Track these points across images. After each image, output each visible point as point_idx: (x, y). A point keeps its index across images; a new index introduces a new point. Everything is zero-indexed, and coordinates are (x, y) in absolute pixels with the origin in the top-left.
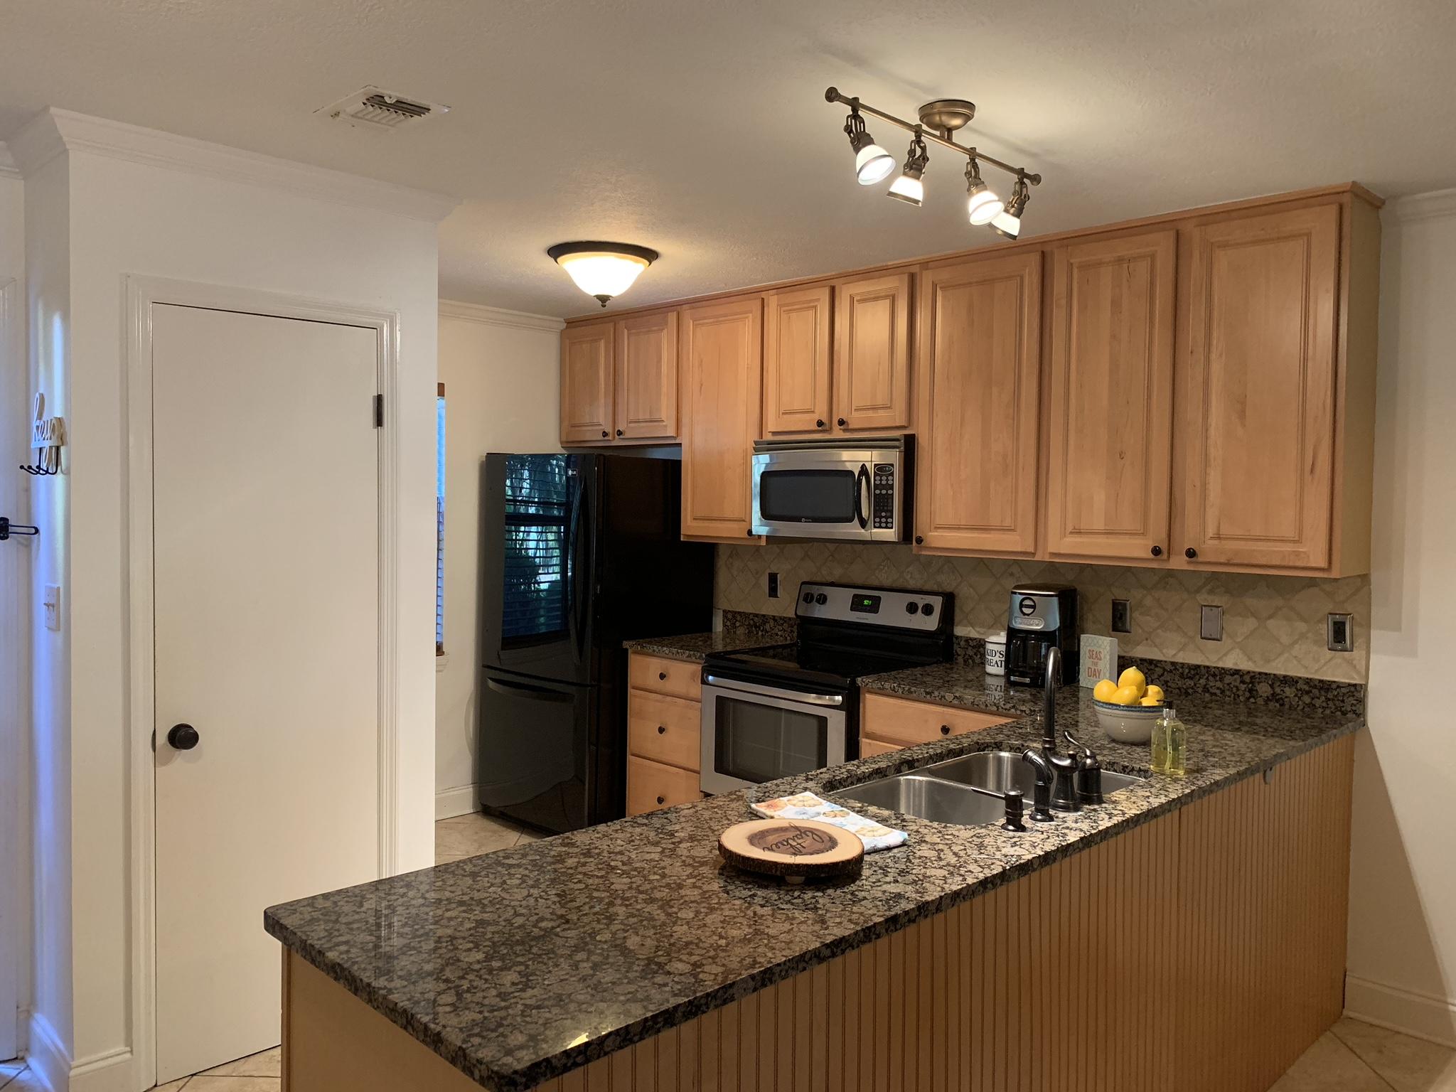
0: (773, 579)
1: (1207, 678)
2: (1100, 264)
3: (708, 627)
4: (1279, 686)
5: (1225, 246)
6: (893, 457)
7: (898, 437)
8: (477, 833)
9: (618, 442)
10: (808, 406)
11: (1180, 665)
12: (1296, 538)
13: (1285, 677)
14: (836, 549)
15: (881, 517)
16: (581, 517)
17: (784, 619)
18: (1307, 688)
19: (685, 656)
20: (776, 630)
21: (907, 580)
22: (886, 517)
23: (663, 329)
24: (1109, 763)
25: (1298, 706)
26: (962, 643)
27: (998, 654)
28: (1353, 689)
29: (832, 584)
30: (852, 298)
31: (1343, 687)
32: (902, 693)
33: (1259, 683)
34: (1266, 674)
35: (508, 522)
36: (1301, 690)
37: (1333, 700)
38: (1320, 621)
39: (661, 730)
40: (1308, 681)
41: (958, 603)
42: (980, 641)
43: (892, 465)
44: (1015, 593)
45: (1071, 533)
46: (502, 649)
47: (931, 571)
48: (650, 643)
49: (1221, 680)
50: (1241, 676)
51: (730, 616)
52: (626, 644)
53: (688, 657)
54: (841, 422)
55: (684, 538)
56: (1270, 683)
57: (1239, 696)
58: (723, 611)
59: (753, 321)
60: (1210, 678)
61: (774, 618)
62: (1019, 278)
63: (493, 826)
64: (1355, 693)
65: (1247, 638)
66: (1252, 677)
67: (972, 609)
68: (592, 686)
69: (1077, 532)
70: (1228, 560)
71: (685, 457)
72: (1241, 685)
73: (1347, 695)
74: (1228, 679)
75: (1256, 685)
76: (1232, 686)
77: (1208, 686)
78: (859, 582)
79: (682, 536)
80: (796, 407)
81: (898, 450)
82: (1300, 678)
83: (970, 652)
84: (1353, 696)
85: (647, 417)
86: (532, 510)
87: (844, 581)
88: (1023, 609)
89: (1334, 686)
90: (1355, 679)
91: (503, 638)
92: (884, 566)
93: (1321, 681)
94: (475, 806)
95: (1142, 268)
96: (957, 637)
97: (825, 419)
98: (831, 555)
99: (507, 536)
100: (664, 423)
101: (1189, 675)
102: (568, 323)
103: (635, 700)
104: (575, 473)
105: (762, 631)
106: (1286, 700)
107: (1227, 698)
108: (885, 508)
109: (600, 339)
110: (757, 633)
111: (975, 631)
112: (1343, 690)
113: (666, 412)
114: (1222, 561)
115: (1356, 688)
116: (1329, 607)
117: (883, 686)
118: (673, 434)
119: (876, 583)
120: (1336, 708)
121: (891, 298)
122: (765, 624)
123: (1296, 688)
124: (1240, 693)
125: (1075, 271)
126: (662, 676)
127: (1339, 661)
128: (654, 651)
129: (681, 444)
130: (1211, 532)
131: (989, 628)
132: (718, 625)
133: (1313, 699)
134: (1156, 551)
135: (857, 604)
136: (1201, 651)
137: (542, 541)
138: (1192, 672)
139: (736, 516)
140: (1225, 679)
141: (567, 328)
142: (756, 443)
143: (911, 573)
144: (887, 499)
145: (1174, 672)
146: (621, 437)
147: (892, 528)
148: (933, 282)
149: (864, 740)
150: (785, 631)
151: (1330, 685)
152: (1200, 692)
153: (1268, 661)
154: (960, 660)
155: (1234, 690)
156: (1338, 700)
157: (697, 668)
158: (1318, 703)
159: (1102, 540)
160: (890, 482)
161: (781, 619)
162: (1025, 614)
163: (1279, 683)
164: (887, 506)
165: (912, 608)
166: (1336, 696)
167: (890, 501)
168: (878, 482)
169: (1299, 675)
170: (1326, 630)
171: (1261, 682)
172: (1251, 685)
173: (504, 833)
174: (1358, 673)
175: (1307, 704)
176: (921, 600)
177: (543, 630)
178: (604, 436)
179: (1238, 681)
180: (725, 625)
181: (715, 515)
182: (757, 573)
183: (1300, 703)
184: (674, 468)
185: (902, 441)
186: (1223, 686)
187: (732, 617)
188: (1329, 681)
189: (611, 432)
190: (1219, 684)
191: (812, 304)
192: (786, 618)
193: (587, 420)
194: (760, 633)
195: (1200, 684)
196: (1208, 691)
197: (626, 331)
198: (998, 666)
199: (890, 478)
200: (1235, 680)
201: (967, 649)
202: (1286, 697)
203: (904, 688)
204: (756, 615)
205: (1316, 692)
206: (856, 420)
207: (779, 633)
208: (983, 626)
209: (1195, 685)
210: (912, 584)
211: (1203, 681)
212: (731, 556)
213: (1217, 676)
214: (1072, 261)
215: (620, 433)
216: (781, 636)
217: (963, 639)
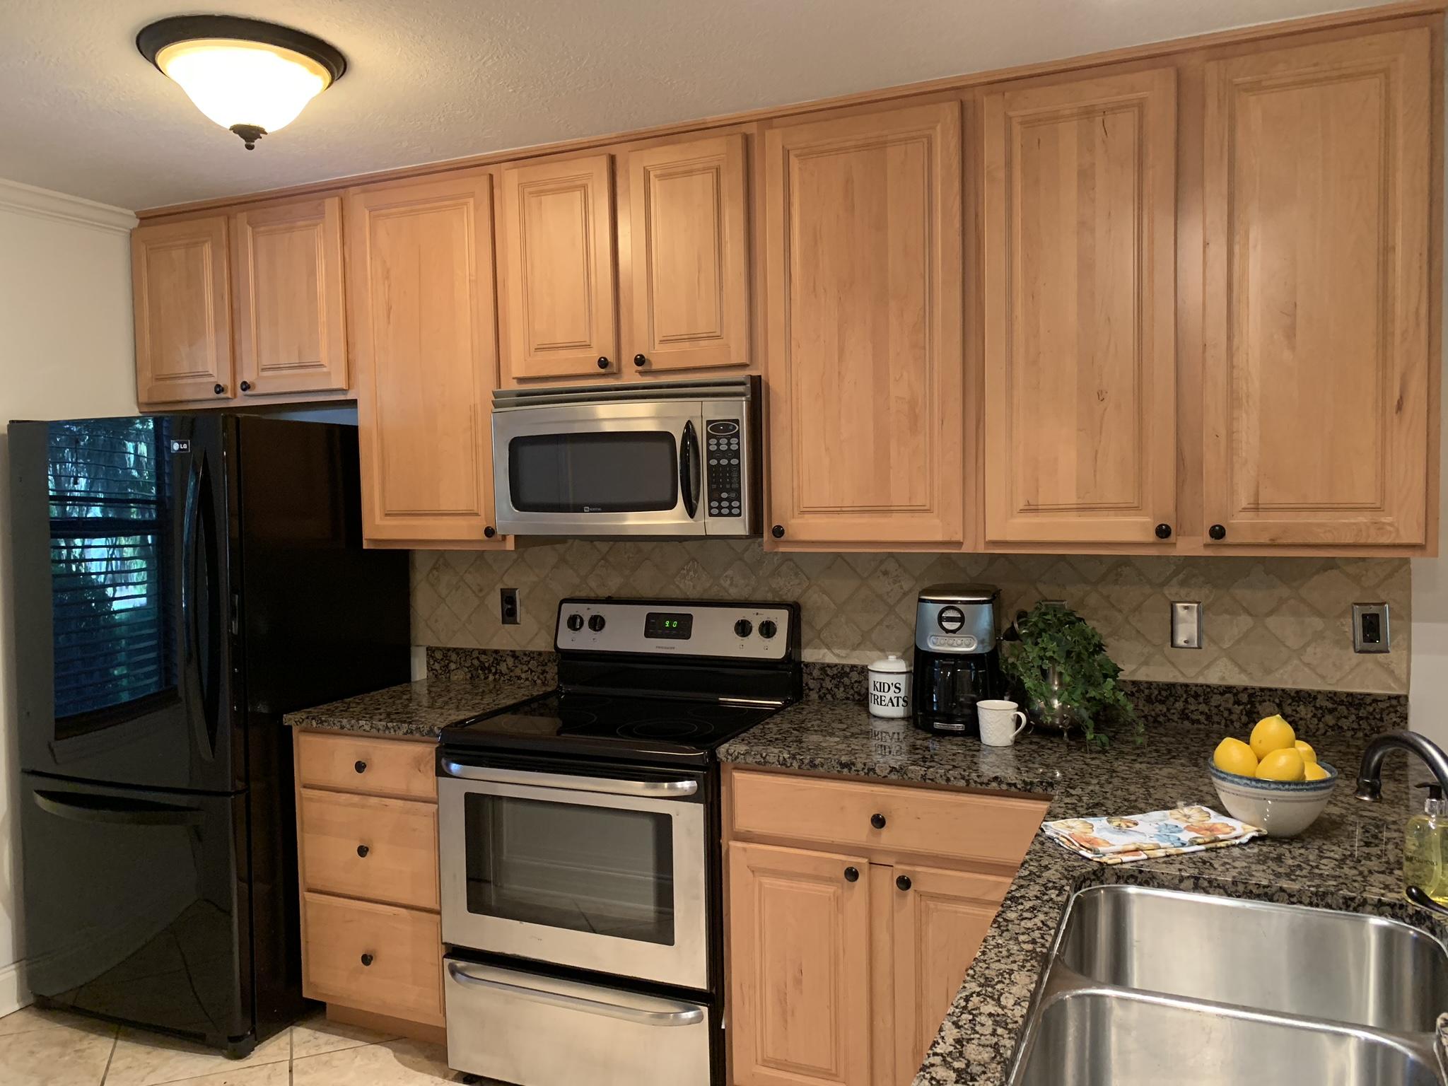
0: (508, 599)
1: (1186, 699)
2: (1055, 118)
3: (404, 675)
4: (1290, 704)
5: (1256, 87)
6: (737, 410)
7: (743, 379)
8: (32, 1053)
9: (241, 401)
10: (580, 337)
11: (1145, 685)
12: (1378, 505)
13: (1298, 692)
14: (611, 548)
15: (720, 500)
16: (201, 520)
17: (530, 655)
18: (1330, 705)
19: (400, 733)
20: (518, 672)
21: (724, 588)
22: (729, 500)
23: (316, 225)
24: (1316, 894)
25: (1317, 730)
26: (816, 673)
27: (893, 688)
28: (1394, 702)
29: (609, 600)
30: (647, 174)
31: (1381, 701)
32: (799, 767)
33: (1261, 703)
34: (1270, 690)
35: (54, 532)
36: (1321, 708)
37: (1367, 718)
38: (1342, 615)
39: (363, 851)
40: (1332, 696)
41: (805, 616)
42: (843, 669)
43: (737, 421)
44: (924, 601)
45: (1022, 511)
46: (56, 739)
47: (761, 572)
48: (331, 713)
49: (1206, 702)
50: (1235, 695)
51: (438, 655)
52: (288, 719)
53: (405, 734)
54: (640, 361)
55: (368, 545)
56: (1277, 701)
57: (1232, 722)
58: (427, 649)
59: (476, 209)
60: (1191, 700)
61: (514, 654)
62: (925, 140)
63: (61, 1032)
64: (1398, 708)
65: (1238, 642)
66: (1251, 696)
67: (829, 623)
68: (237, 793)
69: (1031, 509)
70: (1271, 540)
71: (365, 419)
72: (1236, 706)
73: (1387, 711)
74: (1217, 699)
75: (1257, 705)
76: (1221, 708)
77: (1187, 711)
78: (649, 593)
79: (365, 542)
80: (560, 338)
81: (744, 399)
82: (1319, 692)
83: (828, 684)
84: (1396, 712)
85: (294, 360)
86: (96, 512)
87: (625, 594)
88: (945, 624)
89: (1368, 700)
90: (1395, 690)
91: (57, 720)
92: (688, 571)
93: (1350, 695)
94: (22, 997)
95: (1125, 125)
96: (807, 665)
97: (611, 358)
98: (602, 559)
99: (53, 554)
100: (325, 370)
101: (1160, 697)
102: (142, 219)
103: (309, 805)
104: (185, 446)
105: (495, 674)
106: (1301, 722)
107: (1215, 726)
108: (728, 486)
109: (206, 241)
110: (486, 678)
111: (834, 654)
112: (1381, 705)
113: (328, 352)
114: (1262, 541)
115: (1399, 702)
116: (1356, 595)
117: (764, 758)
118: (343, 385)
119: (676, 594)
120: (1373, 729)
121: (714, 171)
122: (498, 664)
123: (1314, 706)
124: (1234, 717)
125: (1017, 129)
126: (360, 767)
127: (1370, 665)
128: (342, 727)
129: (356, 400)
130: (1244, 500)
131: (854, 649)
132: (420, 670)
133: (1339, 719)
134: (1163, 532)
135: (654, 628)
136: (1172, 664)
137: (116, 559)
138: (1164, 693)
139: (462, 507)
140: (1212, 700)
141: (141, 226)
142: (494, 393)
143: (732, 578)
144: (730, 472)
145: (1137, 695)
146: (248, 392)
147: (739, 515)
148: (783, 147)
149: (732, 843)
150: (532, 671)
151: (1362, 699)
152: (1176, 719)
153: (1268, 671)
154: (814, 696)
155: (1226, 714)
156: (1375, 718)
157: (427, 751)
158: (1345, 723)
159: (1073, 519)
160: (734, 447)
161: (525, 654)
162: (947, 631)
163: (1290, 701)
164: (731, 483)
165: (743, 629)
166: (1371, 714)
167: (735, 475)
168: (713, 448)
169: (1316, 688)
170: (1352, 626)
171: (1264, 701)
172: (1249, 706)
173: (85, 1044)
174: (1397, 679)
175: (1330, 727)
176: (756, 617)
177: (125, 697)
178: (218, 393)
179: (1231, 701)
180: (430, 669)
181: (426, 506)
182: (481, 590)
183: (1321, 725)
184: (348, 438)
185: (749, 385)
186: (1209, 710)
187: (441, 657)
188: (1361, 694)
189: (229, 387)
190: (1203, 707)
191: (579, 183)
192: (533, 652)
193: (185, 368)
194: (491, 677)
195: (1175, 709)
196: (1188, 718)
197: (249, 229)
198: (893, 705)
199: (734, 441)
200: (1226, 701)
201: (823, 680)
202: (1301, 719)
203: (801, 760)
204: (484, 652)
205: (1342, 709)
206: (661, 356)
207: (523, 676)
208: (843, 646)
209: (1168, 710)
210: (734, 593)
211: (1179, 705)
212: (435, 568)
213: (1200, 696)
214: (1011, 114)
215: (246, 386)
216: (527, 679)
217: (818, 667)
